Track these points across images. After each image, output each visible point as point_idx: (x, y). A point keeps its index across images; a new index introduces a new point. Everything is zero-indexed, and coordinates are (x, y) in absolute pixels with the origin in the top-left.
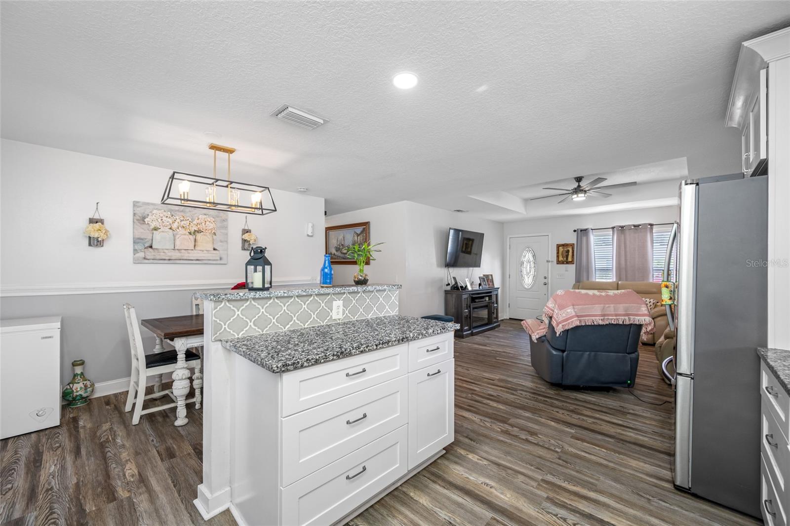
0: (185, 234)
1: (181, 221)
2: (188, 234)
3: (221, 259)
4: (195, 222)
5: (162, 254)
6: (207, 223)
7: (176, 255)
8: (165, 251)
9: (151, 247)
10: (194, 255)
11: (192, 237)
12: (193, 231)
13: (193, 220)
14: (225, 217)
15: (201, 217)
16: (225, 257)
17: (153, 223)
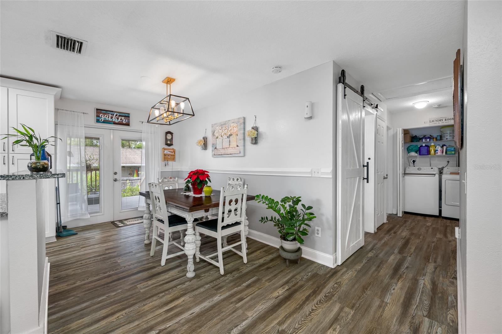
0: (226, 138)
1: (225, 130)
2: (227, 138)
3: (240, 153)
4: (229, 129)
5: (219, 151)
6: (234, 128)
7: (223, 152)
8: (220, 150)
9: (216, 148)
10: (230, 151)
11: (228, 139)
12: (229, 135)
13: (229, 128)
14: (242, 121)
15: (232, 124)
16: (242, 151)
17: (216, 135)
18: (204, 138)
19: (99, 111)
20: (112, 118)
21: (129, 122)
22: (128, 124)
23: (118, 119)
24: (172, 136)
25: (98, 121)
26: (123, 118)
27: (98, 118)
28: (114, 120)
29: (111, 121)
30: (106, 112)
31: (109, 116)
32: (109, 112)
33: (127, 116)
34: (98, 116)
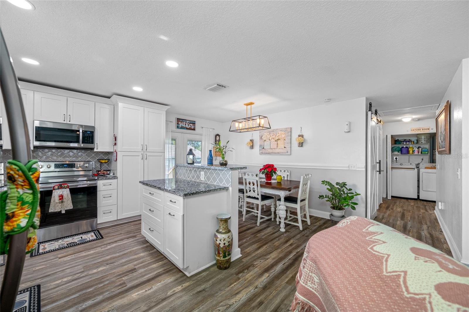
0: (274, 142)
1: (273, 135)
2: (275, 141)
3: (287, 152)
4: (277, 135)
5: (267, 151)
6: (282, 135)
7: (270, 151)
8: (268, 149)
9: (264, 148)
10: (277, 151)
11: (276, 143)
12: (276, 140)
13: (277, 134)
14: (289, 130)
15: (280, 132)
16: (289, 151)
17: (264, 138)
18: (251, 140)
19: (178, 120)
20: (185, 125)
21: (195, 127)
22: (194, 129)
23: (189, 125)
24: (219, 138)
25: (178, 127)
26: (192, 125)
27: (178, 125)
28: (187, 127)
29: (185, 127)
30: (183, 120)
31: (184, 123)
32: (184, 121)
33: (194, 123)
34: (178, 124)
